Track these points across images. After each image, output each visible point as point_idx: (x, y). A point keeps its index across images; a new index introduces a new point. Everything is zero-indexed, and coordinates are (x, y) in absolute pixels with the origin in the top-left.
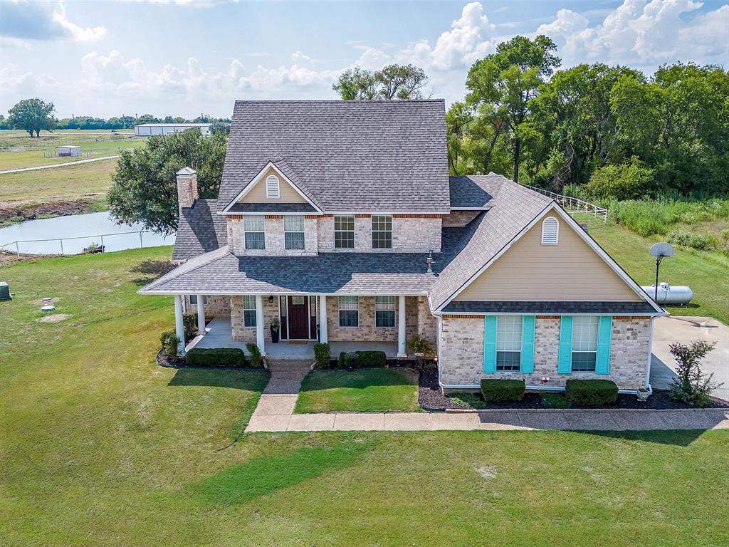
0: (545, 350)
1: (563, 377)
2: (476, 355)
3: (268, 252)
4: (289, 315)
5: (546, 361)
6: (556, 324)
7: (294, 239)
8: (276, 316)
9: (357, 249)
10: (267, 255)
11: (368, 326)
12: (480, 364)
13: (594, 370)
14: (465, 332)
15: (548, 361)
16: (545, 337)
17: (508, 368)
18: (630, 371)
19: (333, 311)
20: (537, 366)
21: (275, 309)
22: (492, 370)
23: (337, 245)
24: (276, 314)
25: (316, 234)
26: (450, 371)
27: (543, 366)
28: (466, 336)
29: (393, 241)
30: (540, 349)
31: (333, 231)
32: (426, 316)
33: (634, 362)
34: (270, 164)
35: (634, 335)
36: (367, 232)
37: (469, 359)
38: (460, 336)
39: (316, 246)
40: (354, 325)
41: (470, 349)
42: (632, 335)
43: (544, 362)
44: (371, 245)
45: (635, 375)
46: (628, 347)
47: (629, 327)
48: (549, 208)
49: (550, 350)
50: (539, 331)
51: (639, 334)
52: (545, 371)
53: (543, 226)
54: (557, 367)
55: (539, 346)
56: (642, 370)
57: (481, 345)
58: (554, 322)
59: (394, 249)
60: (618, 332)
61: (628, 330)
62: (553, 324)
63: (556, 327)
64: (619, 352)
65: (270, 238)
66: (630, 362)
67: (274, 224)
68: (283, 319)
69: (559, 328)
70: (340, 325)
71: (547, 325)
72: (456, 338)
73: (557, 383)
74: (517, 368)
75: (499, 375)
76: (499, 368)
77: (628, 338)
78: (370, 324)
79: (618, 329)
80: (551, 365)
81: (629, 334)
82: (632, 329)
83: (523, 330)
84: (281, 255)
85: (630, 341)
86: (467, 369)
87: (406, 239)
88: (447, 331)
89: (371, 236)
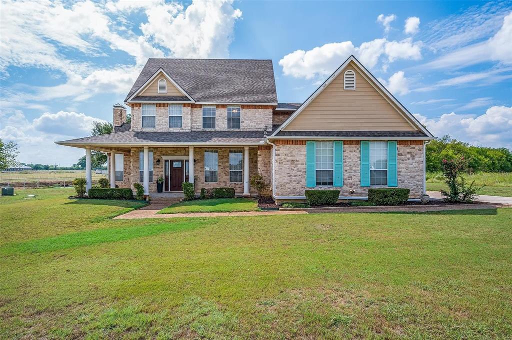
0: (351, 169)
1: (364, 190)
2: (300, 173)
3: (158, 129)
4: (171, 175)
5: (351, 177)
6: (358, 149)
7: (175, 120)
8: (161, 175)
9: (217, 129)
10: (156, 131)
11: (224, 182)
12: (303, 180)
13: (387, 184)
14: (292, 156)
15: (353, 177)
16: (350, 158)
17: (324, 184)
18: (412, 185)
19: (201, 171)
20: (345, 181)
21: (161, 170)
22: (312, 185)
23: (204, 126)
24: (161, 173)
25: (190, 117)
26: (281, 186)
27: (350, 181)
28: (293, 158)
29: (241, 124)
30: (347, 168)
31: (201, 117)
32: (263, 165)
33: (414, 178)
34: (161, 70)
35: (413, 156)
36: (224, 118)
37: (295, 176)
38: (289, 158)
39: (190, 125)
40: (215, 182)
41: (295, 169)
42: (411, 157)
43: (350, 178)
44: (226, 126)
45: (415, 187)
46: (410, 166)
47: (408, 151)
48: (349, 61)
49: (354, 169)
50: (346, 154)
51: (416, 156)
52: (351, 185)
53: (345, 75)
54: (360, 181)
55: (346, 166)
56: (421, 183)
57: (304, 165)
58: (356, 147)
59: (241, 129)
60: (402, 155)
61: (408, 153)
62: (355, 149)
63: (358, 151)
64: (403, 170)
65: (159, 120)
66: (411, 177)
67: (162, 110)
68: (166, 177)
69: (360, 152)
70: (206, 181)
71: (351, 149)
72: (285, 160)
73: (361, 194)
74: (331, 183)
75: (318, 188)
76: (318, 184)
77: (409, 159)
78: (225, 180)
79: (401, 152)
80: (355, 180)
81: (409, 156)
82: (411, 153)
83: (334, 154)
84: (166, 131)
85: (410, 161)
86: (294, 184)
87: (249, 122)
88: (279, 155)
89: (227, 121)
